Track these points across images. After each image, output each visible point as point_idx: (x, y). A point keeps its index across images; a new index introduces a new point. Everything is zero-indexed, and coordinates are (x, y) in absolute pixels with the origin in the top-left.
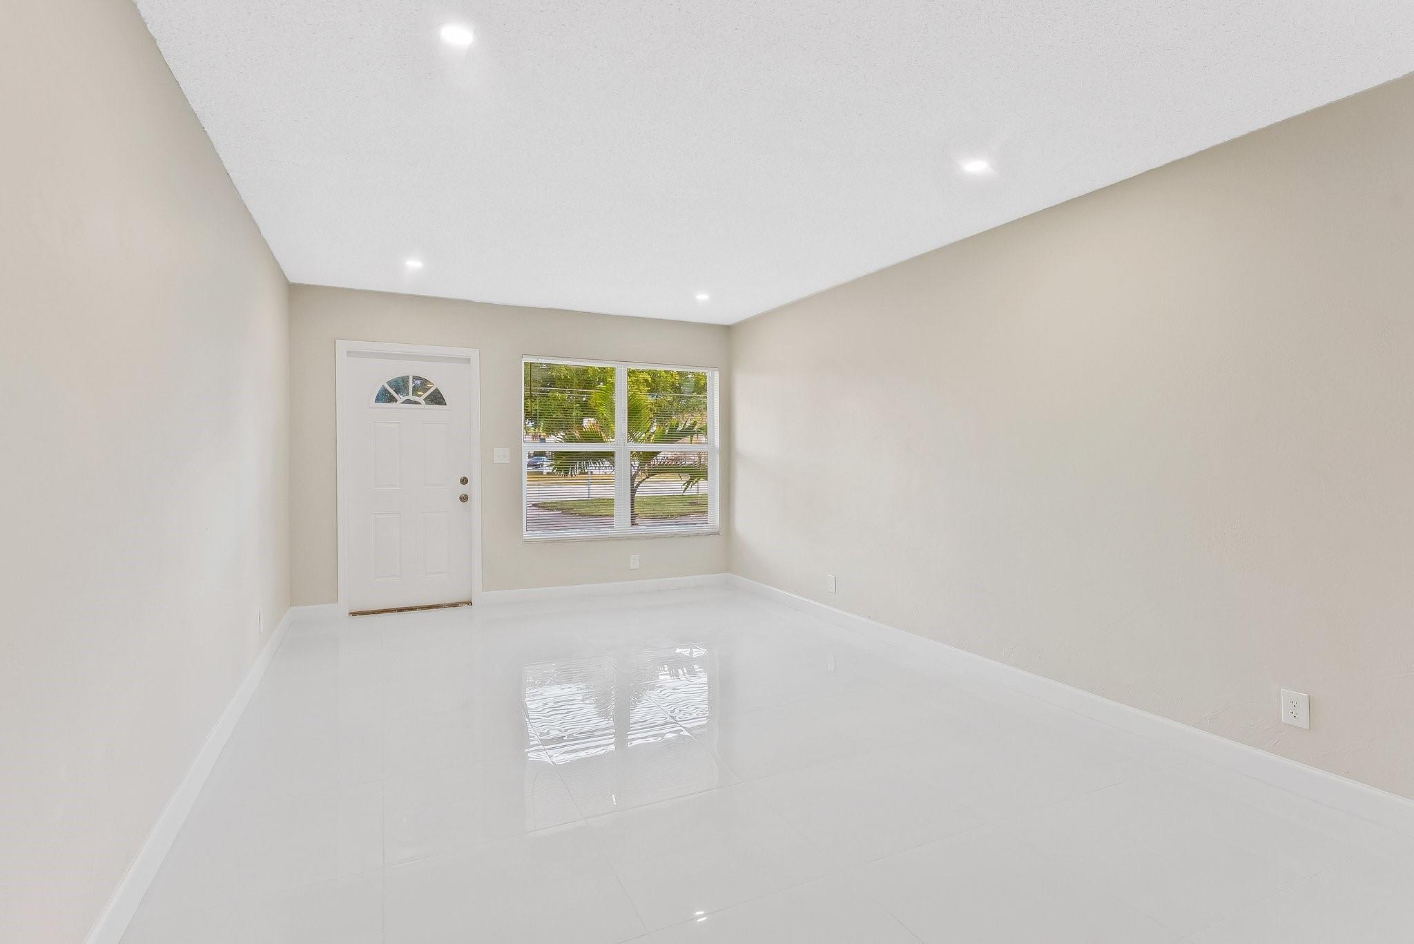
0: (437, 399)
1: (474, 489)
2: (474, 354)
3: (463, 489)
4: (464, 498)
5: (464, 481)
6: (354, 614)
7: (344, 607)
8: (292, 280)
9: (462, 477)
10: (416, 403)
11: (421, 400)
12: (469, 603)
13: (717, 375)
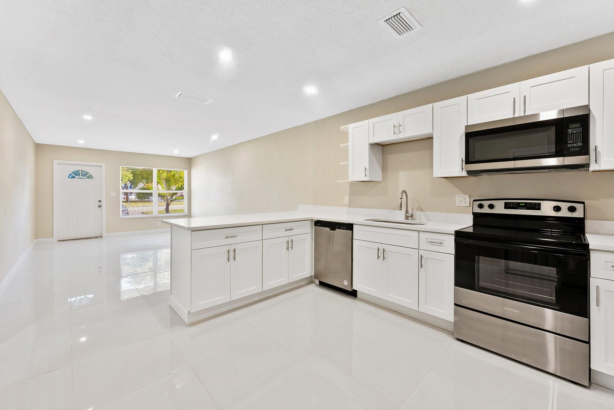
0: (90, 177)
1: (103, 204)
2: (103, 165)
3: (99, 204)
4: (100, 206)
5: (100, 201)
6: (59, 241)
7: (56, 238)
8: (37, 142)
9: (99, 200)
10: (82, 178)
11: (85, 178)
12: (102, 237)
13: (186, 171)
